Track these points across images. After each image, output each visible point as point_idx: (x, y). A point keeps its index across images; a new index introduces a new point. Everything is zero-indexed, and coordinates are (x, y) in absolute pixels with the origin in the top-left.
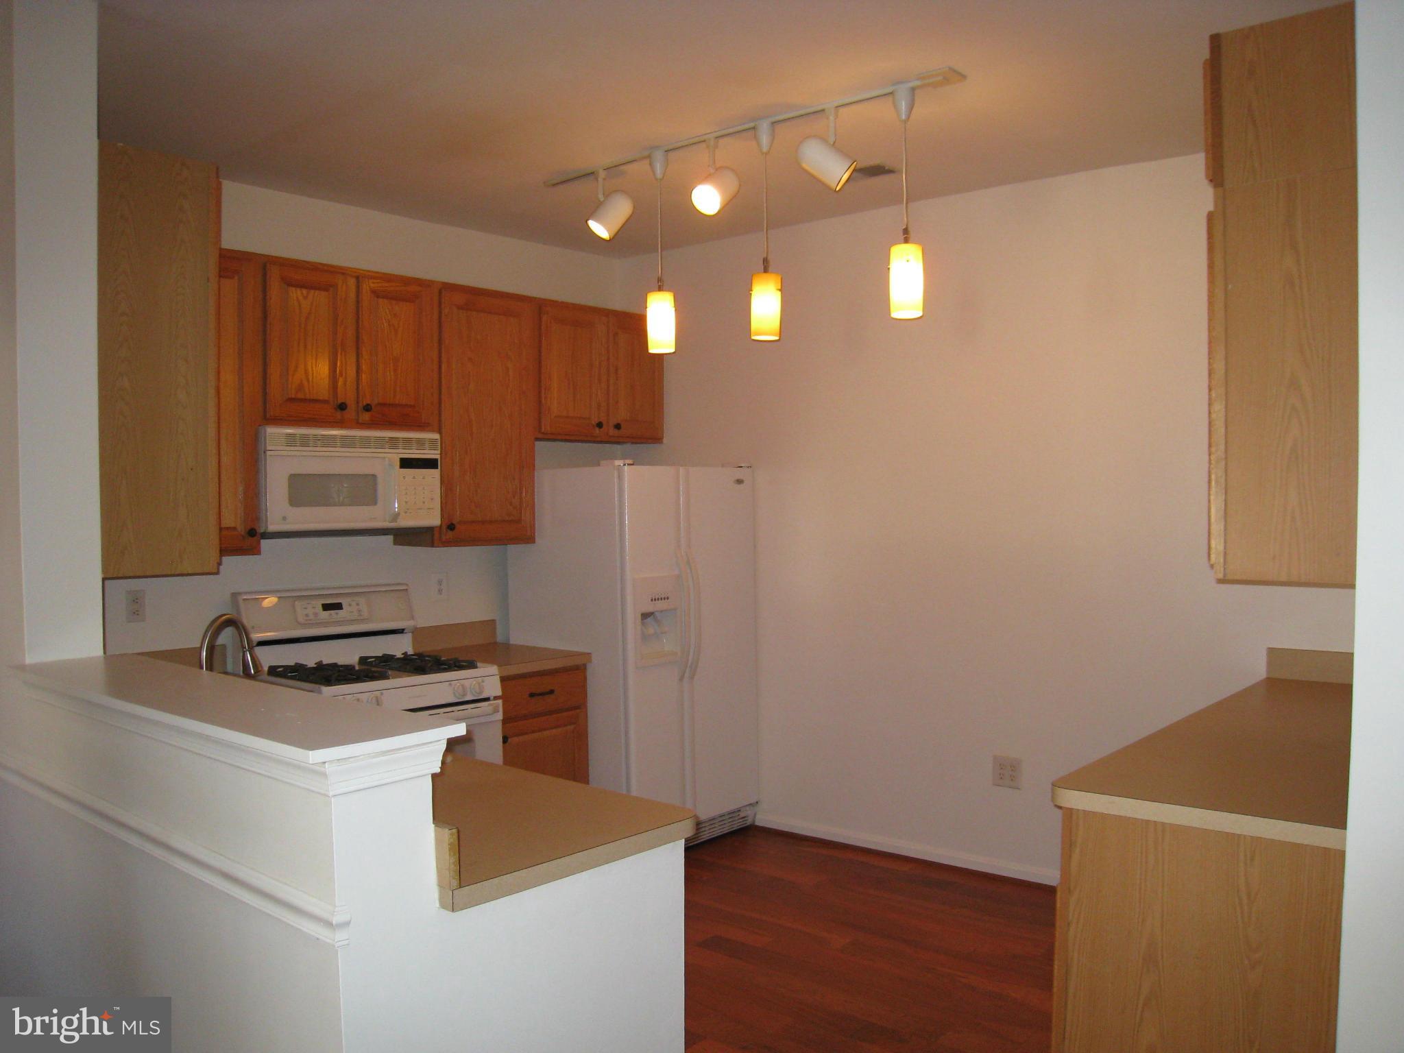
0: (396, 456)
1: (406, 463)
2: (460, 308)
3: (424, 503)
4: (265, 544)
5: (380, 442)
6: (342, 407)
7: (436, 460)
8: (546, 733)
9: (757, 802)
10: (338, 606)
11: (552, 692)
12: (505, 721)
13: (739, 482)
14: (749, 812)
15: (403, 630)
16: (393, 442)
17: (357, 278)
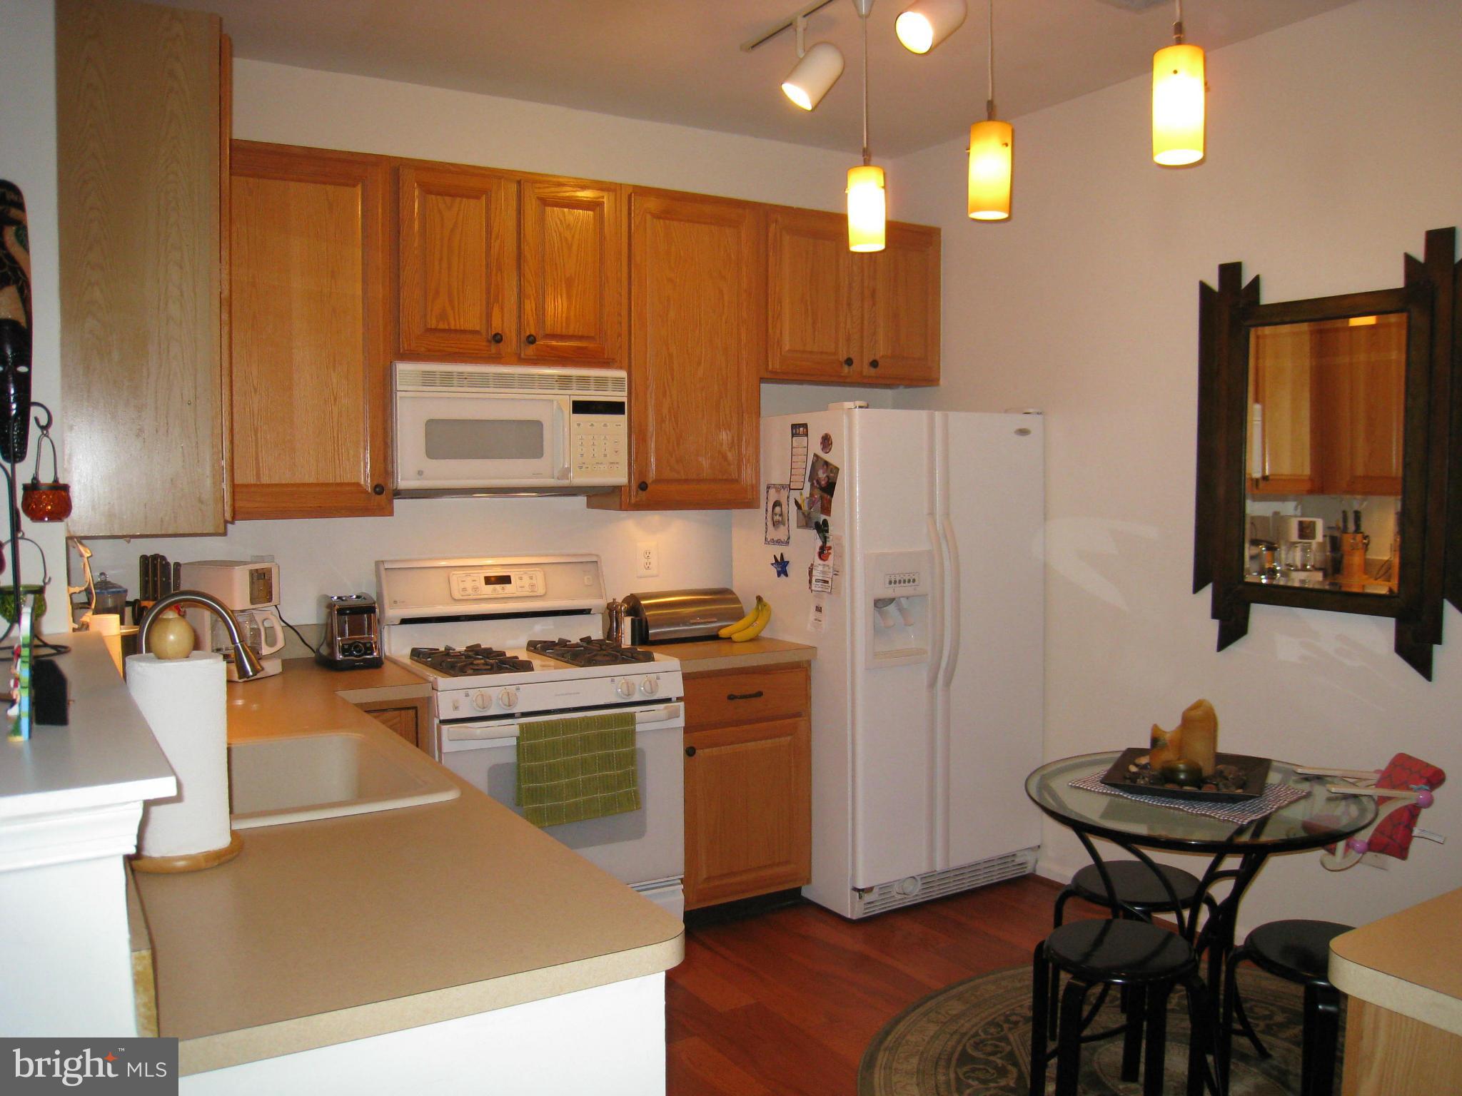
0: (566, 399)
1: (581, 407)
2: (657, 216)
3: (605, 455)
4: (397, 503)
5: (544, 382)
6: (498, 338)
7: (623, 403)
8: (751, 745)
9: (1039, 847)
10: (505, 580)
11: (760, 694)
12: (687, 730)
13: (1023, 432)
14: (1029, 858)
15: (590, 610)
16: (564, 382)
17: (519, 182)
